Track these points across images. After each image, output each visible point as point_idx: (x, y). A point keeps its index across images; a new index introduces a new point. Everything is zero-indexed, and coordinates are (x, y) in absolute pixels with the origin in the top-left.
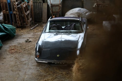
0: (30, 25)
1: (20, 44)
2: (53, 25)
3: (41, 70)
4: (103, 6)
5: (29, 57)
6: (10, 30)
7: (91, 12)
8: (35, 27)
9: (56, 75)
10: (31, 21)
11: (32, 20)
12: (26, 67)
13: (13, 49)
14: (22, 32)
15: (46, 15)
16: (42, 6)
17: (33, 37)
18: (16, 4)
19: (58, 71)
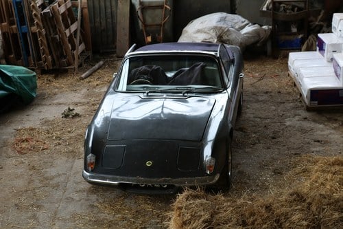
0: (80, 66)
1: (47, 122)
2: (140, 68)
3: (100, 203)
4: (290, 7)
5: (68, 165)
6: (19, 81)
7: (256, 25)
8: (95, 71)
9: (143, 222)
10: (83, 52)
11: (87, 49)
12: (58, 194)
13: (27, 140)
14: (57, 85)
15: (126, 35)
16: (114, 9)
17: (86, 101)
18: (38, 5)
19: (149, 208)
